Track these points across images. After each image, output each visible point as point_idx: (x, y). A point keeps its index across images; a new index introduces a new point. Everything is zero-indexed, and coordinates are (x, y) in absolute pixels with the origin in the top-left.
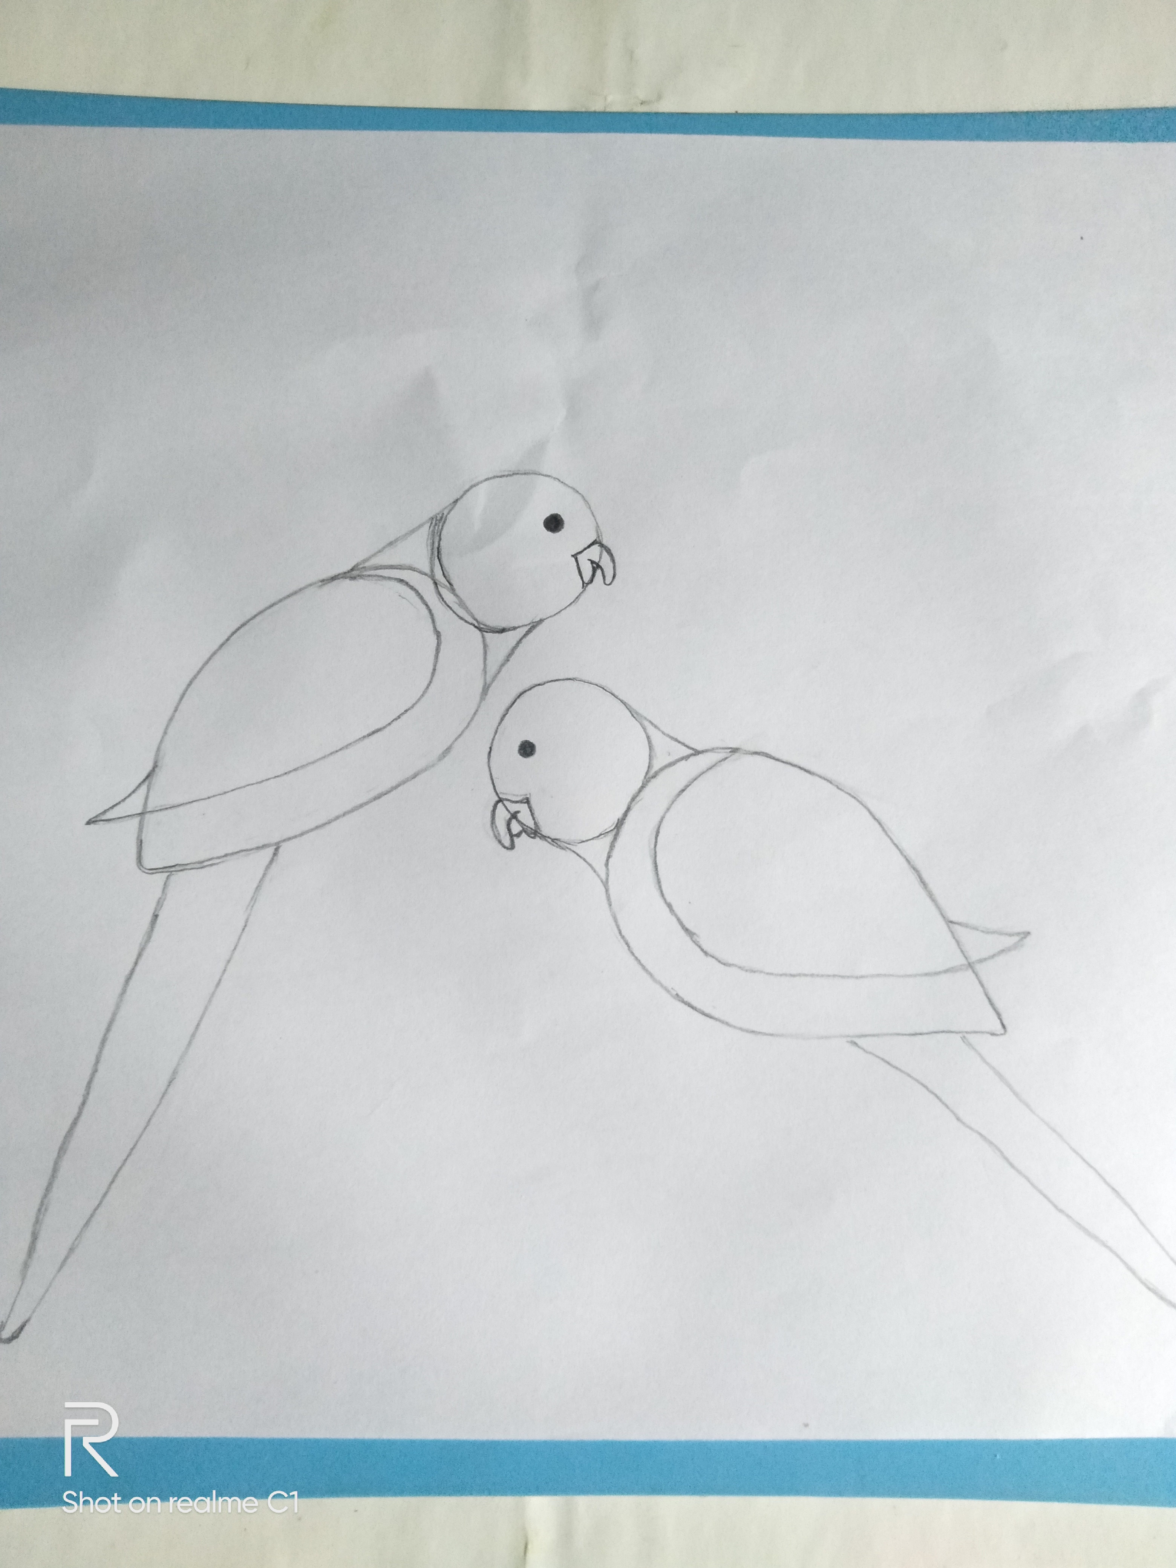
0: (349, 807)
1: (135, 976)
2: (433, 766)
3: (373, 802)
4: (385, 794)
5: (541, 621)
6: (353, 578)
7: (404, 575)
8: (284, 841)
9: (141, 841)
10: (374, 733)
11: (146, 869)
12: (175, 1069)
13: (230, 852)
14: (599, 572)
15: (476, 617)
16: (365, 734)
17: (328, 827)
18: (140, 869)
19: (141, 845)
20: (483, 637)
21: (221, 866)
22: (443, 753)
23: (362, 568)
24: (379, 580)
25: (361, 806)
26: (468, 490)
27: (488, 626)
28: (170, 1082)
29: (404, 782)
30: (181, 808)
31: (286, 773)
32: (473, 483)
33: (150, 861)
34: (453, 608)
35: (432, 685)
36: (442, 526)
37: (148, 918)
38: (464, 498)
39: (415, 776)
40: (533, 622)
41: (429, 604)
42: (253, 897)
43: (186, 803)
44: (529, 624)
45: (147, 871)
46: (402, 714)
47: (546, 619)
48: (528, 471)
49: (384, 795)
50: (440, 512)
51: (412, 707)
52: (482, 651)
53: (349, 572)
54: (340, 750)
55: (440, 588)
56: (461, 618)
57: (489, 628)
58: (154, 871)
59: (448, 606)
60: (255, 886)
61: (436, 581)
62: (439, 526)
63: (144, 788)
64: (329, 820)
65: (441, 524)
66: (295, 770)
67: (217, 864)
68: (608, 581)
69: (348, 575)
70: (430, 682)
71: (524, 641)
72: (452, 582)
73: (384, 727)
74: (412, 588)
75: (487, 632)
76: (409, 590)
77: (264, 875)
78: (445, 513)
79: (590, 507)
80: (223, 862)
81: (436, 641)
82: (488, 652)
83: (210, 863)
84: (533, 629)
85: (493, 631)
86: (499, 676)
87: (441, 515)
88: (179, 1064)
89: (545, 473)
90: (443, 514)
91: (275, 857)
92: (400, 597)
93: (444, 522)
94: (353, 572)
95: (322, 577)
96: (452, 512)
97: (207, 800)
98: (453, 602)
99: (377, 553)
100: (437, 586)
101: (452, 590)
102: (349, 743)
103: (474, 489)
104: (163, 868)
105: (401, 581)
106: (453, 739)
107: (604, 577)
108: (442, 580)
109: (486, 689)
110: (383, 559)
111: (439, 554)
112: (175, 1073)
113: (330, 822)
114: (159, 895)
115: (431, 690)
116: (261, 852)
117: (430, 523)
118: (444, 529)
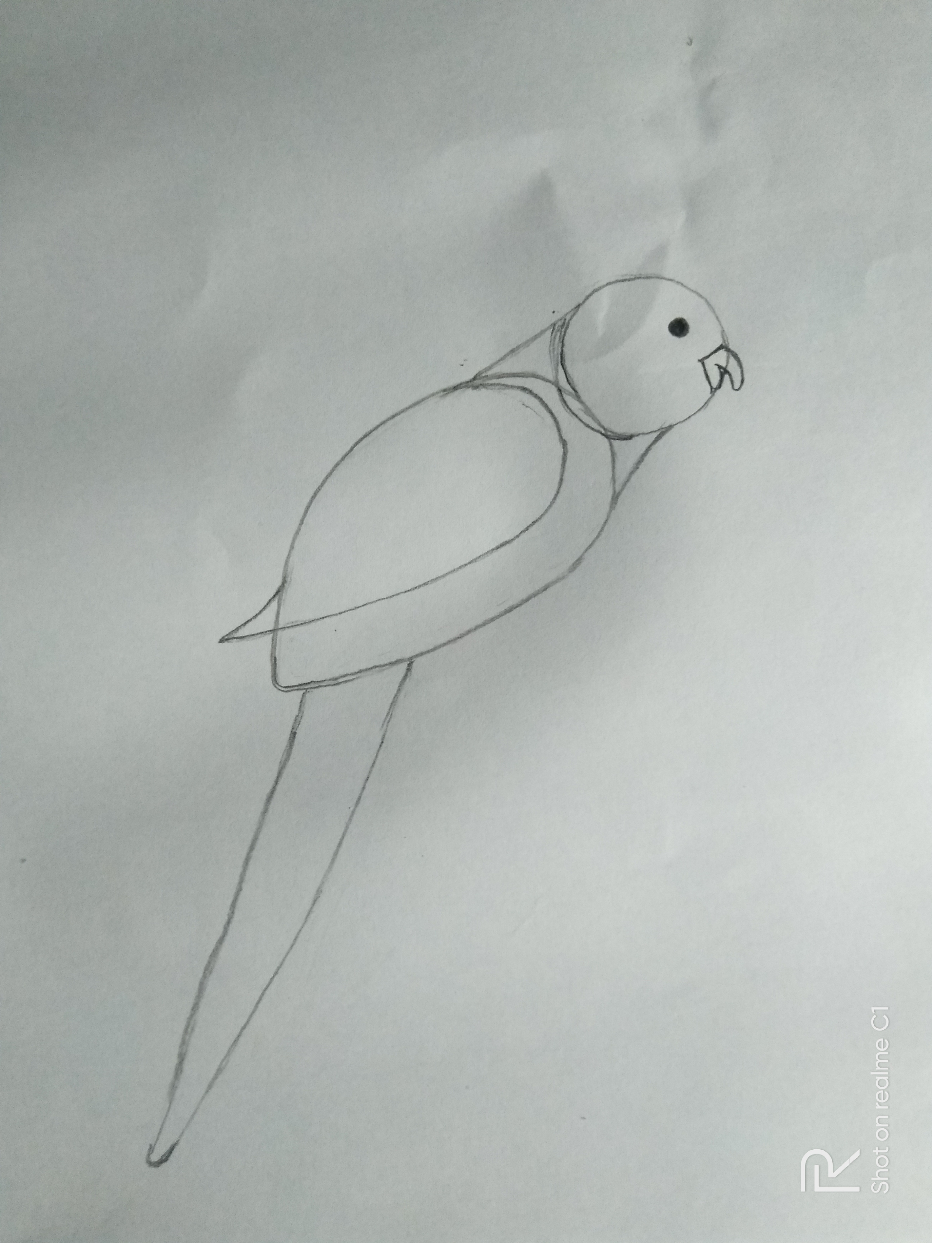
0: (480, 621)
1: (276, 795)
2: (563, 578)
3: (503, 615)
4: (517, 607)
5: (671, 427)
6: (476, 387)
7: (528, 383)
8: (417, 656)
9: (275, 658)
10: (503, 545)
11: (281, 687)
12: (319, 888)
13: (364, 668)
14: (726, 377)
15: (603, 423)
16: (494, 546)
17: (460, 642)
18: (276, 687)
19: (275, 662)
20: (611, 444)
21: (355, 682)
22: (573, 564)
23: (484, 377)
24: (502, 389)
25: (492, 620)
26: (591, 295)
27: (616, 433)
28: (315, 901)
29: (534, 595)
30: (313, 624)
31: (416, 588)
32: (596, 287)
33: (285, 679)
34: (578, 416)
35: (559, 495)
36: (565, 332)
37: (287, 735)
38: (587, 302)
39: (545, 588)
40: (662, 428)
41: (554, 411)
42: (388, 713)
43: (318, 619)
44: (659, 430)
45: (283, 689)
46: (531, 525)
47: (676, 424)
48: (650, 275)
49: (515, 608)
50: (563, 317)
51: (540, 518)
52: (609, 459)
53: (471, 381)
54: (470, 563)
55: (565, 396)
56: (588, 426)
57: (617, 435)
58: (290, 688)
59: (573, 413)
60: (390, 701)
61: (561, 388)
62: (561, 332)
63: (274, 604)
64: (461, 634)
65: (563, 330)
66: (425, 584)
67: (352, 680)
68: (737, 386)
69: (470, 384)
70: (558, 492)
71: (653, 447)
72: (577, 388)
73: (513, 540)
74: (536, 396)
75: (614, 439)
76: (533, 399)
77: (399, 690)
78: (568, 318)
79: (714, 312)
80: (357, 678)
81: (563, 449)
82: (616, 459)
83: (344, 679)
84: (663, 435)
85: (620, 438)
86: (629, 484)
87: (563, 321)
88: (323, 883)
89: (667, 276)
90: (565, 319)
91: (409, 673)
92: (524, 406)
93: (567, 328)
94: (476, 381)
95: (445, 386)
96: (575, 318)
97: (339, 616)
98: (579, 409)
99: (499, 361)
100: (561, 393)
101: (577, 397)
102: (478, 556)
103: (596, 294)
104: (299, 685)
105: (524, 389)
106: (583, 550)
107: (732, 382)
108: (567, 387)
109: (615, 498)
110: (505, 367)
111: (563, 359)
112: (319, 891)
113: (461, 636)
114: (296, 712)
115: (558, 500)
116: (395, 668)
117: (552, 330)
118: (567, 335)
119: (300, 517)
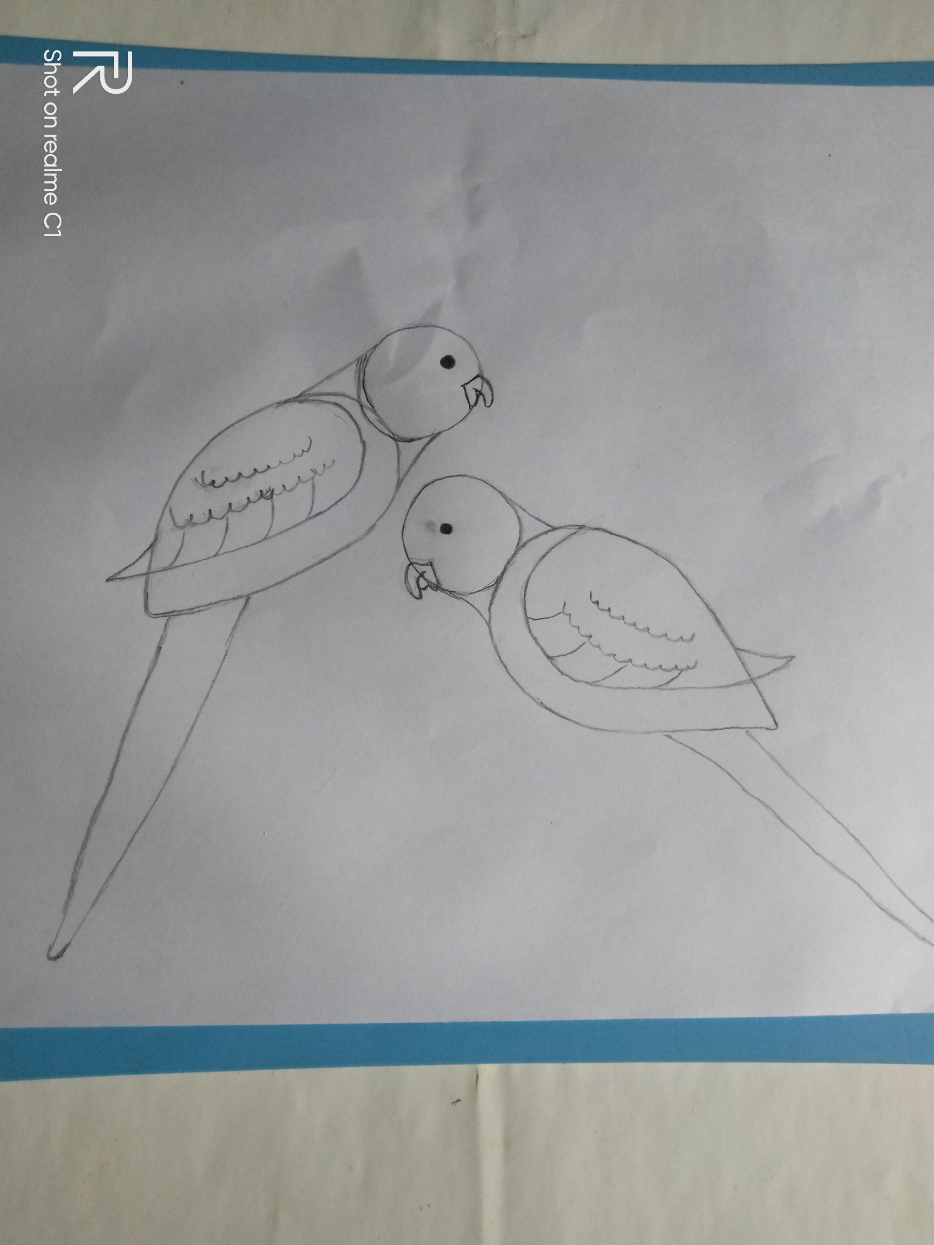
0: (300, 569)
1: (146, 692)
2: (361, 539)
3: (317, 565)
4: (327, 559)
5: (439, 433)
6: (301, 402)
7: (339, 400)
8: (253, 593)
9: (147, 594)
10: (317, 515)
11: (151, 614)
12: (176, 759)
13: (214, 601)
14: (481, 398)
15: (392, 430)
17: (286, 583)
18: (147, 614)
19: (147, 596)
20: (397, 445)
21: (207, 612)
22: (369, 529)
23: (307, 394)
24: (321, 404)
25: (309, 568)
26: (385, 338)
27: (401, 437)
28: (173, 768)
29: (340, 550)
30: (176, 569)
31: (253, 544)
32: (388, 333)
33: (155, 608)
34: (374, 424)
35: (359, 479)
37: (154, 649)
38: (382, 343)
39: (348, 546)
40: (434, 434)
41: (357, 421)
42: (231, 634)
43: (180, 566)
44: (431, 435)
45: (152, 616)
46: (339, 501)
47: (443, 431)
48: (428, 325)
49: (325, 560)
50: (364, 354)
51: (345, 496)
52: (396, 456)
53: (297, 397)
54: (293, 527)
55: (364, 410)
56: (381, 431)
57: (401, 439)
58: (157, 615)
59: (371, 422)
60: (232, 626)
61: (362, 405)
62: (363, 364)
63: (148, 555)
64: (286, 578)
65: (365, 363)
67: (204, 610)
68: (488, 404)
69: (296, 399)
70: (359, 477)
71: (427, 448)
72: (375, 405)
73: (325, 511)
74: (344, 409)
75: (399, 441)
76: (342, 412)
77: (239, 618)
79: (474, 351)
80: (208, 609)
81: (363, 448)
82: (400, 455)
83: (198, 609)
84: (434, 439)
85: (404, 441)
86: (409, 473)
87: (364, 357)
88: (179, 756)
89: (441, 325)
90: (367, 355)
91: (246, 606)
92: (336, 416)
93: (368, 361)
94: (300, 398)
95: (277, 401)
96: (373, 355)
97: (196, 564)
98: (375, 420)
99: (318, 383)
100: (362, 408)
101: (374, 411)
102: (300, 522)
103: (389, 337)
104: (164, 614)
105: (335, 404)
106: (376, 519)
107: (485, 401)
108: (367, 404)
109: (399, 483)
110: (322, 388)
111: (364, 385)
112: (176, 762)
114: (161, 633)
115: (359, 484)
116: (237, 602)
117: (357, 362)
118: (367, 367)
119: (169, 493)
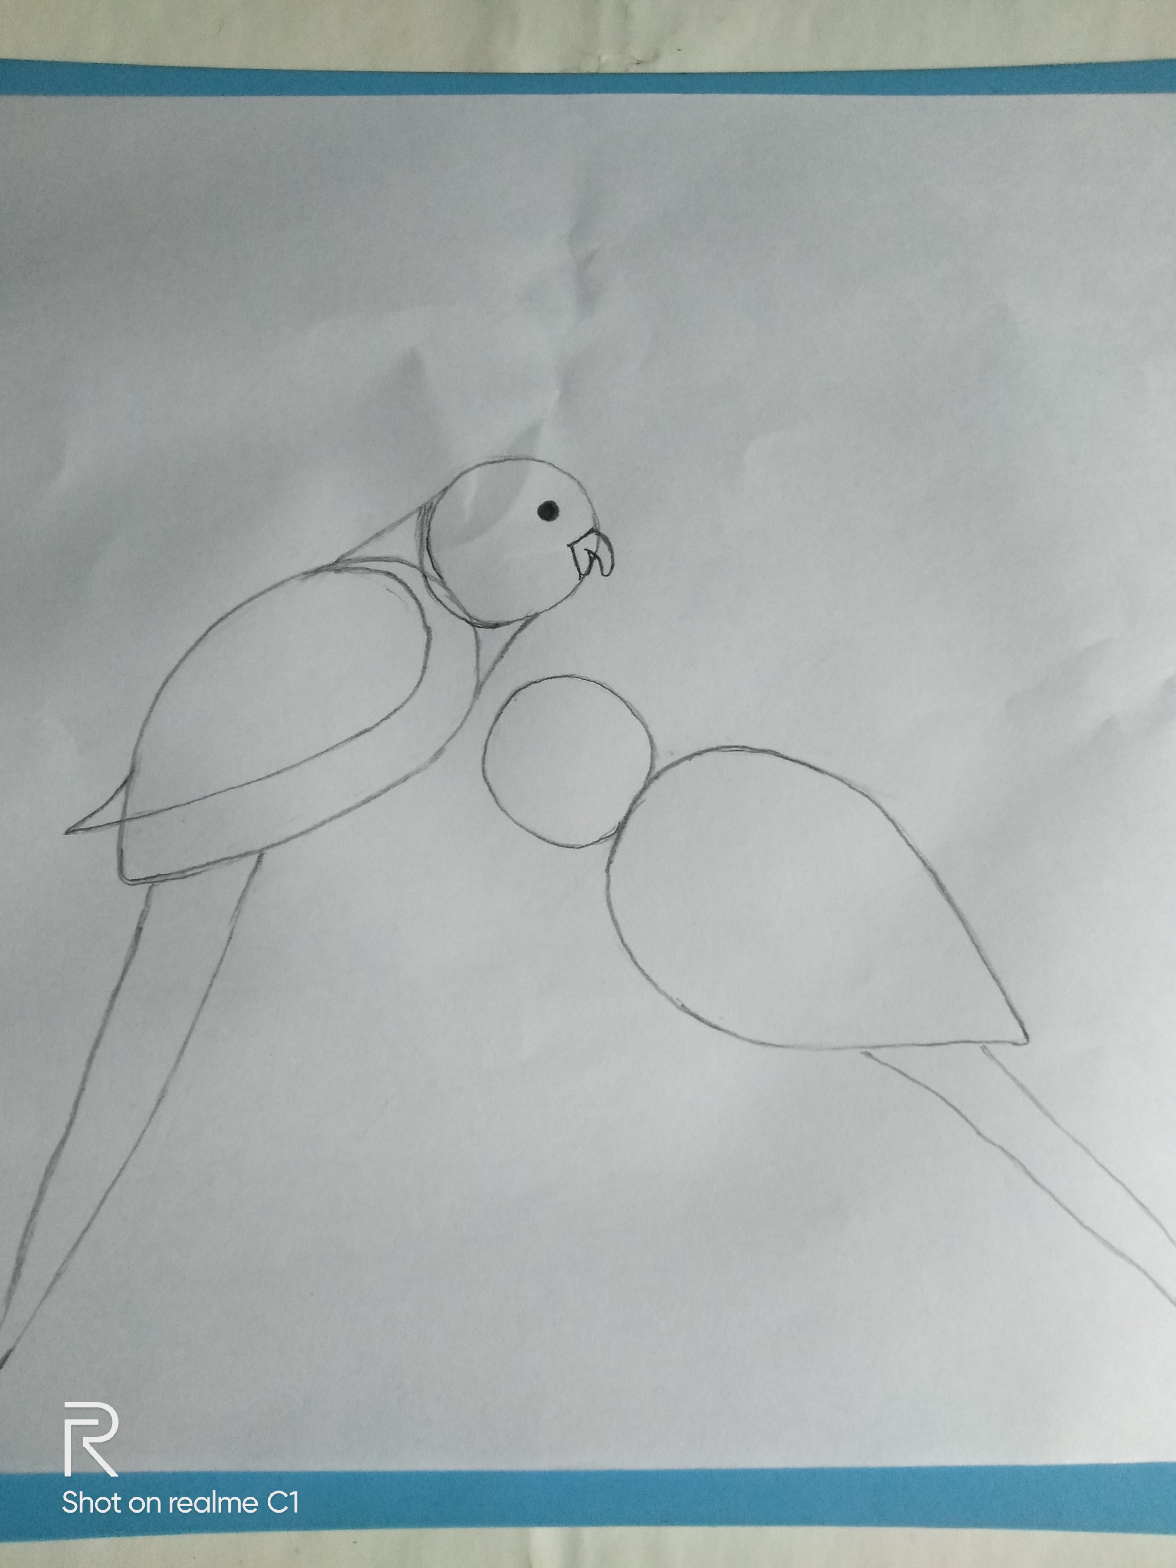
0: (336, 812)
1: (122, 992)
2: (425, 768)
3: (361, 806)
4: (375, 797)
5: (536, 615)
6: (338, 571)
7: (393, 568)
8: (268, 847)
9: (122, 851)
10: (361, 733)
11: (126, 879)
12: (164, 1088)
13: (212, 860)
14: (596, 562)
15: (468, 611)
16: (352, 734)
17: (314, 832)
18: (122, 881)
19: (122, 854)
20: (476, 632)
21: (204, 874)
22: (435, 755)
23: (347, 560)
24: (367, 573)
25: (349, 810)
26: (459, 477)
27: (481, 621)
28: (159, 1101)
29: (394, 785)
30: (161, 814)
31: (269, 776)
32: (464, 469)
34: (443, 602)
35: (422, 683)
36: (431, 516)
37: (133, 930)
38: (454, 485)
39: (406, 778)
40: (528, 616)
41: (419, 598)
42: (237, 907)
43: (166, 809)
44: (524, 618)
45: (129, 882)
46: (392, 713)
47: (541, 613)
48: (520, 457)
49: (373, 799)
50: (429, 501)
51: (402, 705)
52: (474, 648)
53: (333, 564)
54: (326, 751)
55: (430, 581)
56: (453, 613)
57: (482, 623)
58: (136, 882)
59: (438, 600)
60: (239, 896)
61: (426, 574)
62: (428, 516)
63: (122, 794)
65: (430, 514)
66: (278, 772)
67: (200, 873)
68: (606, 571)
69: (332, 567)
70: (421, 680)
71: (518, 636)
72: (443, 575)
73: (373, 728)
74: (401, 581)
75: (479, 627)
76: (397, 584)
77: (248, 884)
78: (434, 502)
79: (586, 494)
80: (206, 871)
81: (427, 636)
82: (480, 647)
83: (191, 872)
84: (529, 623)
85: (486, 626)
86: (493, 674)
87: (429, 504)
88: (168, 1082)
89: (538, 458)
90: (432, 503)
91: (259, 866)
92: (388, 591)
93: (433, 512)
94: (338, 565)
95: (305, 570)
96: (442, 502)
97: (187, 806)
98: (444, 596)
99: (363, 544)
100: (426, 579)
101: (443, 583)
102: (336, 744)
103: (464, 477)
104: (145, 879)
105: (388, 574)
106: (444, 740)
107: (601, 567)
108: (432, 573)
109: (479, 687)
110: (370, 551)
111: (429, 545)
112: (164, 1092)
113: (315, 827)
114: (142, 907)
115: (421, 688)
116: (245, 860)
117: (418, 514)
118: (434, 519)
119: (150, 705)
